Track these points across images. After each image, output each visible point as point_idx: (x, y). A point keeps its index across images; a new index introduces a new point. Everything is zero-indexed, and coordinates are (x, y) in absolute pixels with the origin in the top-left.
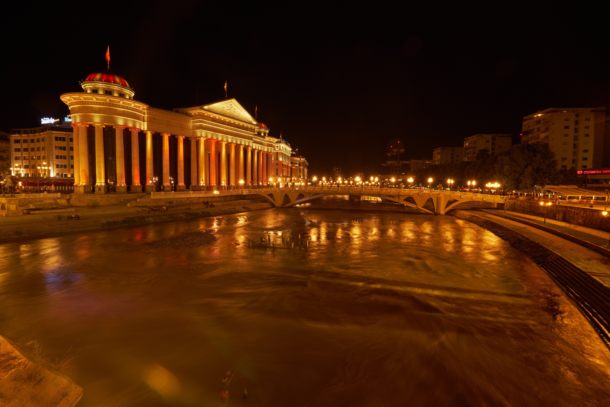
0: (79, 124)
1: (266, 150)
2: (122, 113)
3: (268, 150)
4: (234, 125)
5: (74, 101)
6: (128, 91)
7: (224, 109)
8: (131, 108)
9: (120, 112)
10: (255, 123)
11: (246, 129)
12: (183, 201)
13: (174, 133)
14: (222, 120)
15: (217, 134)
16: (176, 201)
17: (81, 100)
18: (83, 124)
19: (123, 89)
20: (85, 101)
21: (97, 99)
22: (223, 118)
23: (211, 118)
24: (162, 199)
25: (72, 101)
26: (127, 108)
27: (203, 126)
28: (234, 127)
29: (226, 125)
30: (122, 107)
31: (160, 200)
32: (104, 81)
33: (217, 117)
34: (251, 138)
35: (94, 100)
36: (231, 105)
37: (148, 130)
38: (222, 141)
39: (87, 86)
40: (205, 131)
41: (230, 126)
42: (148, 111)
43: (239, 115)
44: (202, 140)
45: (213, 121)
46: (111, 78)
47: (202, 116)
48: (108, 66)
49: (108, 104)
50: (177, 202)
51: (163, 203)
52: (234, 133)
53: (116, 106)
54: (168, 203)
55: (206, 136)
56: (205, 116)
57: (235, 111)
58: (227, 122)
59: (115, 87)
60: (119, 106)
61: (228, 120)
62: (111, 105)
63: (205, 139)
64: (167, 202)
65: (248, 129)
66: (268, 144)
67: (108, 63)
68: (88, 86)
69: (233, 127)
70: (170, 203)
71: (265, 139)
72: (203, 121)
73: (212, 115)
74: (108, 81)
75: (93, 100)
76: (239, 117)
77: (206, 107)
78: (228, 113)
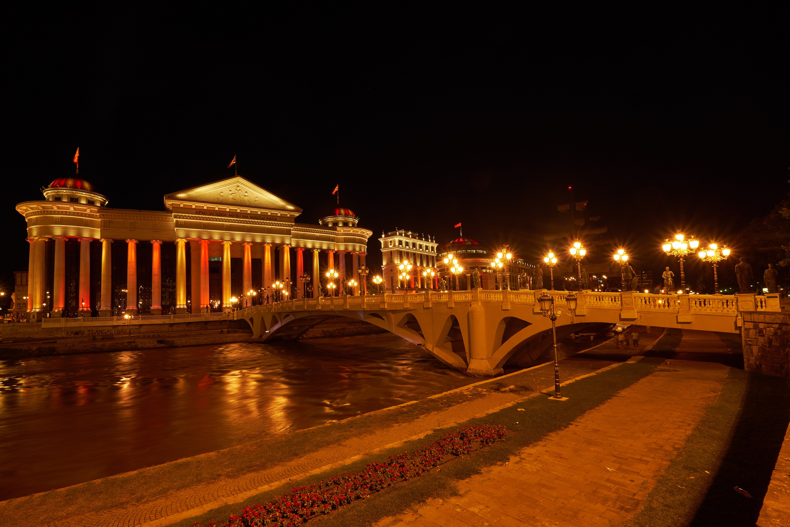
1: (342, 248)
2: (59, 220)
3: (346, 248)
4: (244, 215)
6: (84, 193)
7: (222, 194)
8: (70, 214)
9: (57, 220)
10: (291, 207)
11: (273, 218)
12: (104, 331)
13: (144, 238)
14: (217, 211)
15: (210, 231)
16: (89, 331)
22: (217, 207)
23: (194, 209)
24: (61, 328)
26: (66, 213)
27: (181, 222)
28: (245, 218)
29: (226, 217)
30: (58, 213)
31: (57, 329)
32: (70, 188)
33: (205, 206)
34: (288, 232)
36: (238, 186)
37: (102, 237)
38: (222, 239)
40: (185, 230)
41: (236, 218)
42: (101, 214)
43: (257, 199)
44: (181, 242)
45: (199, 214)
47: (177, 209)
48: (77, 170)
49: (43, 212)
50: (91, 332)
51: (63, 333)
52: (247, 227)
53: (51, 213)
54: (72, 334)
55: (187, 237)
56: (182, 208)
57: (246, 194)
58: (227, 212)
59: (64, 192)
60: (55, 213)
61: (228, 208)
62: (46, 212)
63: (185, 240)
64: (70, 333)
65: (277, 218)
66: (344, 238)
67: (77, 167)
69: (243, 218)
70: (77, 333)
71: (336, 232)
72: (178, 215)
73: (194, 205)
76: (256, 202)
77: (181, 195)
78: (230, 199)
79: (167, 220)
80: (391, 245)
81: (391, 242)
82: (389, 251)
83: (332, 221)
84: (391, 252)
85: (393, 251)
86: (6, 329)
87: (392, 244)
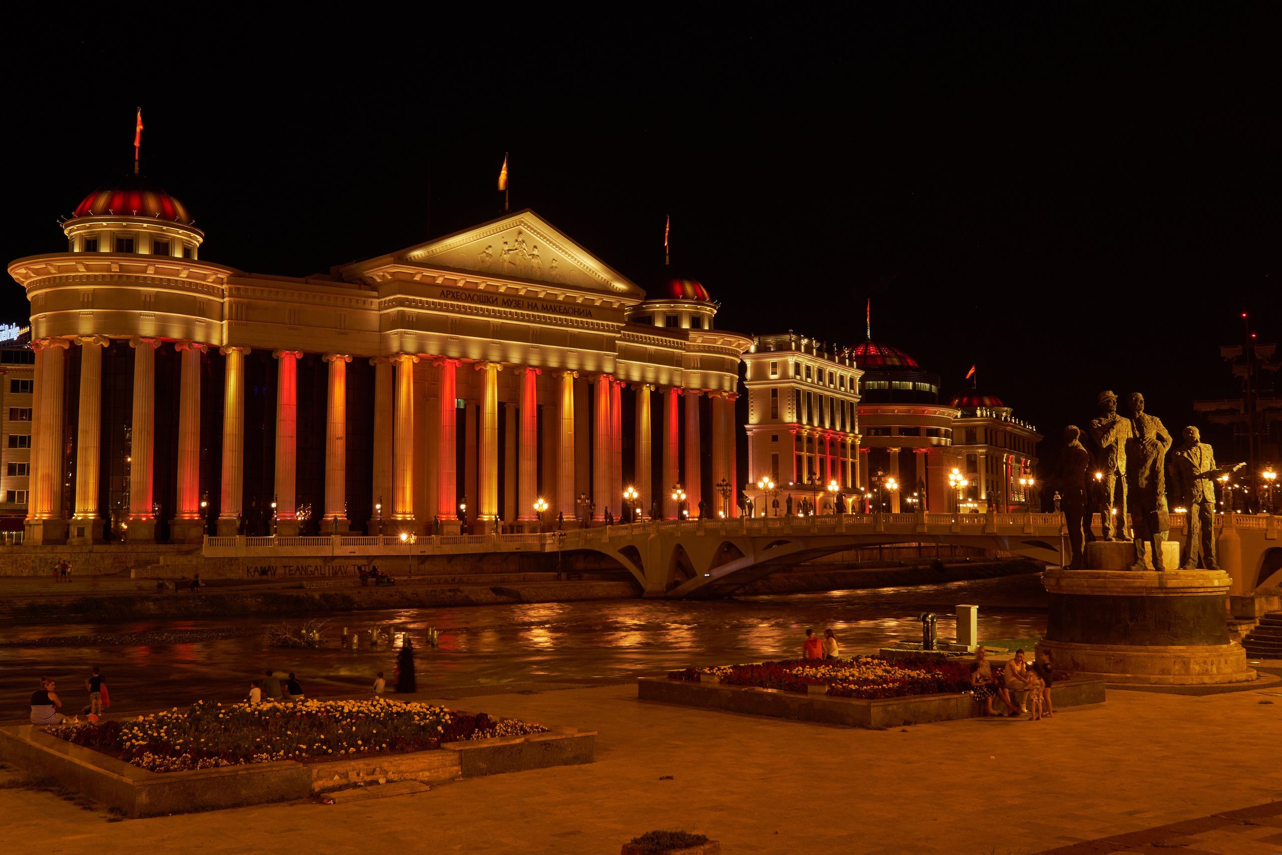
0: (45, 343)
1: (695, 382)
2: (153, 300)
3: (705, 384)
4: (531, 303)
5: (36, 279)
6: (181, 231)
7: (490, 251)
8: (177, 285)
9: (148, 299)
10: (620, 286)
11: (586, 310)
12: (309, 569)
13: (315, 347)
14: (480, 290)
15: (463, 339)
16: (285, 567)
17: (52, 274)
18: (53, 340)
19: (165, 228)
20: (60, 277)
21: (88, 268)
22: (482, 283)
23: (438, 285)
24: (236, 559)
25: (32, 280)
26: (169, 284)
27: (410, 315)
28: (532, 310)
29: (497, 305)
30: (153, 283)
31: (231, 561)
32: (115, 213)
33: (461, 280)
34: (609, 345)
35: (80, 270)
36: (520, 233)
37: (230, 344)
38: (484, 360)
39: (74, 231)
40: (416, 334)
41: (514, 308)
42: (233, 286)
43: (554, 264)
44: (407, 364)
45: (446, 298)
46: (135, 201)
47: (406, 285)
48: (137, 164)
49: (116, 279)
50: (287, 569)
51: (241, 571)
52: (535, 330)
53: (137, 281)
54: (257, 573)
55: (421, 350)
56: (416, 282)
57: (536, 252)
58: (501, 294)
59: (144, 227)
60: (145, 282)
61: (503, 286)
62: (124, 279)
63: (415, 359)
64: (252, 570)
65: (593, 311)
66: (702, 358)
67: (137, 157)
68: (77, 230)
69: (528, 309)
70: (264, 572)
71: (687, 343)
72: (407, 300)
73: (440, 277)
74: (124, 212)
75: (79, 272)
76: (554, 272)
77: (418, 254)
78: (506, 264)
79: (367, 306)
80: (774, 373)
81: (774, 365)
82: (767, 389)
83: (664, 312)
84: (775, 392)
85: (781, 388)
86: (77, 559)
87: (779, 371)
